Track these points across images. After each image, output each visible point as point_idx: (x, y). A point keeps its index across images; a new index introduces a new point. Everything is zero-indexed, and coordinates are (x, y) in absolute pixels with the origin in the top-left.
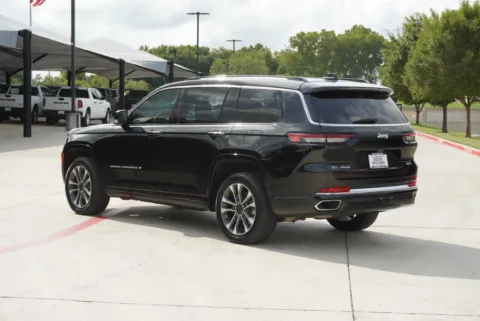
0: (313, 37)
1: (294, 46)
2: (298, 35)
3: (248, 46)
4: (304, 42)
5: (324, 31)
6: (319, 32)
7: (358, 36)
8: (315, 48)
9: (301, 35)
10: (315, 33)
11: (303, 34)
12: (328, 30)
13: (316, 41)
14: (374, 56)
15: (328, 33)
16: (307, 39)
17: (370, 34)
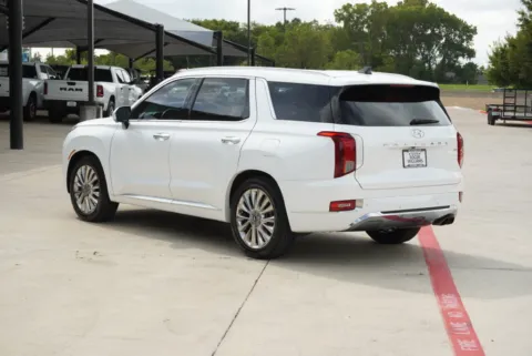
0: (362, 9)
1: (339, 21)
2: (344, 7)
4: (350, 15)
5: (374, 3)
6: (369, 3)
7: (413, 8)
8: (363, 23)
9: (346, 8)
10: (364, 5)
11: (350, 5)
13: (365, 14)
14: (433, 31)
15: (379, 4)
16: (355, 11)
17: (427, 5)
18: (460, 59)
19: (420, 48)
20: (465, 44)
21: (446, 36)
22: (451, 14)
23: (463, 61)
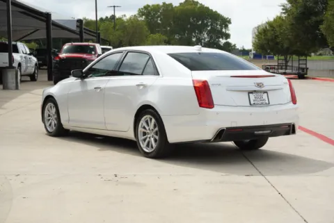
0: (156, 8)
1: (141, 16)
2: (145, 7)
3: (104, 17)
4: (149, 13)
5: (164, 3)
6: (161, 4)
7: (189, 7)
8: (158, 17)
9: (147, 7)
10: (158, 5)
11: (148, 6)
12: (167, 3)
13: (159, 12)
14: (203, 22)
15: (167, 5)
16: (152, 10)
17: (199, 6)
18: (221, 40)
19: (195, 33)
20: (224, 30)
21: (211, 25)
22: (214, 10)
23: (223, 41)
